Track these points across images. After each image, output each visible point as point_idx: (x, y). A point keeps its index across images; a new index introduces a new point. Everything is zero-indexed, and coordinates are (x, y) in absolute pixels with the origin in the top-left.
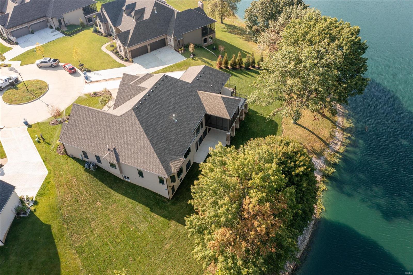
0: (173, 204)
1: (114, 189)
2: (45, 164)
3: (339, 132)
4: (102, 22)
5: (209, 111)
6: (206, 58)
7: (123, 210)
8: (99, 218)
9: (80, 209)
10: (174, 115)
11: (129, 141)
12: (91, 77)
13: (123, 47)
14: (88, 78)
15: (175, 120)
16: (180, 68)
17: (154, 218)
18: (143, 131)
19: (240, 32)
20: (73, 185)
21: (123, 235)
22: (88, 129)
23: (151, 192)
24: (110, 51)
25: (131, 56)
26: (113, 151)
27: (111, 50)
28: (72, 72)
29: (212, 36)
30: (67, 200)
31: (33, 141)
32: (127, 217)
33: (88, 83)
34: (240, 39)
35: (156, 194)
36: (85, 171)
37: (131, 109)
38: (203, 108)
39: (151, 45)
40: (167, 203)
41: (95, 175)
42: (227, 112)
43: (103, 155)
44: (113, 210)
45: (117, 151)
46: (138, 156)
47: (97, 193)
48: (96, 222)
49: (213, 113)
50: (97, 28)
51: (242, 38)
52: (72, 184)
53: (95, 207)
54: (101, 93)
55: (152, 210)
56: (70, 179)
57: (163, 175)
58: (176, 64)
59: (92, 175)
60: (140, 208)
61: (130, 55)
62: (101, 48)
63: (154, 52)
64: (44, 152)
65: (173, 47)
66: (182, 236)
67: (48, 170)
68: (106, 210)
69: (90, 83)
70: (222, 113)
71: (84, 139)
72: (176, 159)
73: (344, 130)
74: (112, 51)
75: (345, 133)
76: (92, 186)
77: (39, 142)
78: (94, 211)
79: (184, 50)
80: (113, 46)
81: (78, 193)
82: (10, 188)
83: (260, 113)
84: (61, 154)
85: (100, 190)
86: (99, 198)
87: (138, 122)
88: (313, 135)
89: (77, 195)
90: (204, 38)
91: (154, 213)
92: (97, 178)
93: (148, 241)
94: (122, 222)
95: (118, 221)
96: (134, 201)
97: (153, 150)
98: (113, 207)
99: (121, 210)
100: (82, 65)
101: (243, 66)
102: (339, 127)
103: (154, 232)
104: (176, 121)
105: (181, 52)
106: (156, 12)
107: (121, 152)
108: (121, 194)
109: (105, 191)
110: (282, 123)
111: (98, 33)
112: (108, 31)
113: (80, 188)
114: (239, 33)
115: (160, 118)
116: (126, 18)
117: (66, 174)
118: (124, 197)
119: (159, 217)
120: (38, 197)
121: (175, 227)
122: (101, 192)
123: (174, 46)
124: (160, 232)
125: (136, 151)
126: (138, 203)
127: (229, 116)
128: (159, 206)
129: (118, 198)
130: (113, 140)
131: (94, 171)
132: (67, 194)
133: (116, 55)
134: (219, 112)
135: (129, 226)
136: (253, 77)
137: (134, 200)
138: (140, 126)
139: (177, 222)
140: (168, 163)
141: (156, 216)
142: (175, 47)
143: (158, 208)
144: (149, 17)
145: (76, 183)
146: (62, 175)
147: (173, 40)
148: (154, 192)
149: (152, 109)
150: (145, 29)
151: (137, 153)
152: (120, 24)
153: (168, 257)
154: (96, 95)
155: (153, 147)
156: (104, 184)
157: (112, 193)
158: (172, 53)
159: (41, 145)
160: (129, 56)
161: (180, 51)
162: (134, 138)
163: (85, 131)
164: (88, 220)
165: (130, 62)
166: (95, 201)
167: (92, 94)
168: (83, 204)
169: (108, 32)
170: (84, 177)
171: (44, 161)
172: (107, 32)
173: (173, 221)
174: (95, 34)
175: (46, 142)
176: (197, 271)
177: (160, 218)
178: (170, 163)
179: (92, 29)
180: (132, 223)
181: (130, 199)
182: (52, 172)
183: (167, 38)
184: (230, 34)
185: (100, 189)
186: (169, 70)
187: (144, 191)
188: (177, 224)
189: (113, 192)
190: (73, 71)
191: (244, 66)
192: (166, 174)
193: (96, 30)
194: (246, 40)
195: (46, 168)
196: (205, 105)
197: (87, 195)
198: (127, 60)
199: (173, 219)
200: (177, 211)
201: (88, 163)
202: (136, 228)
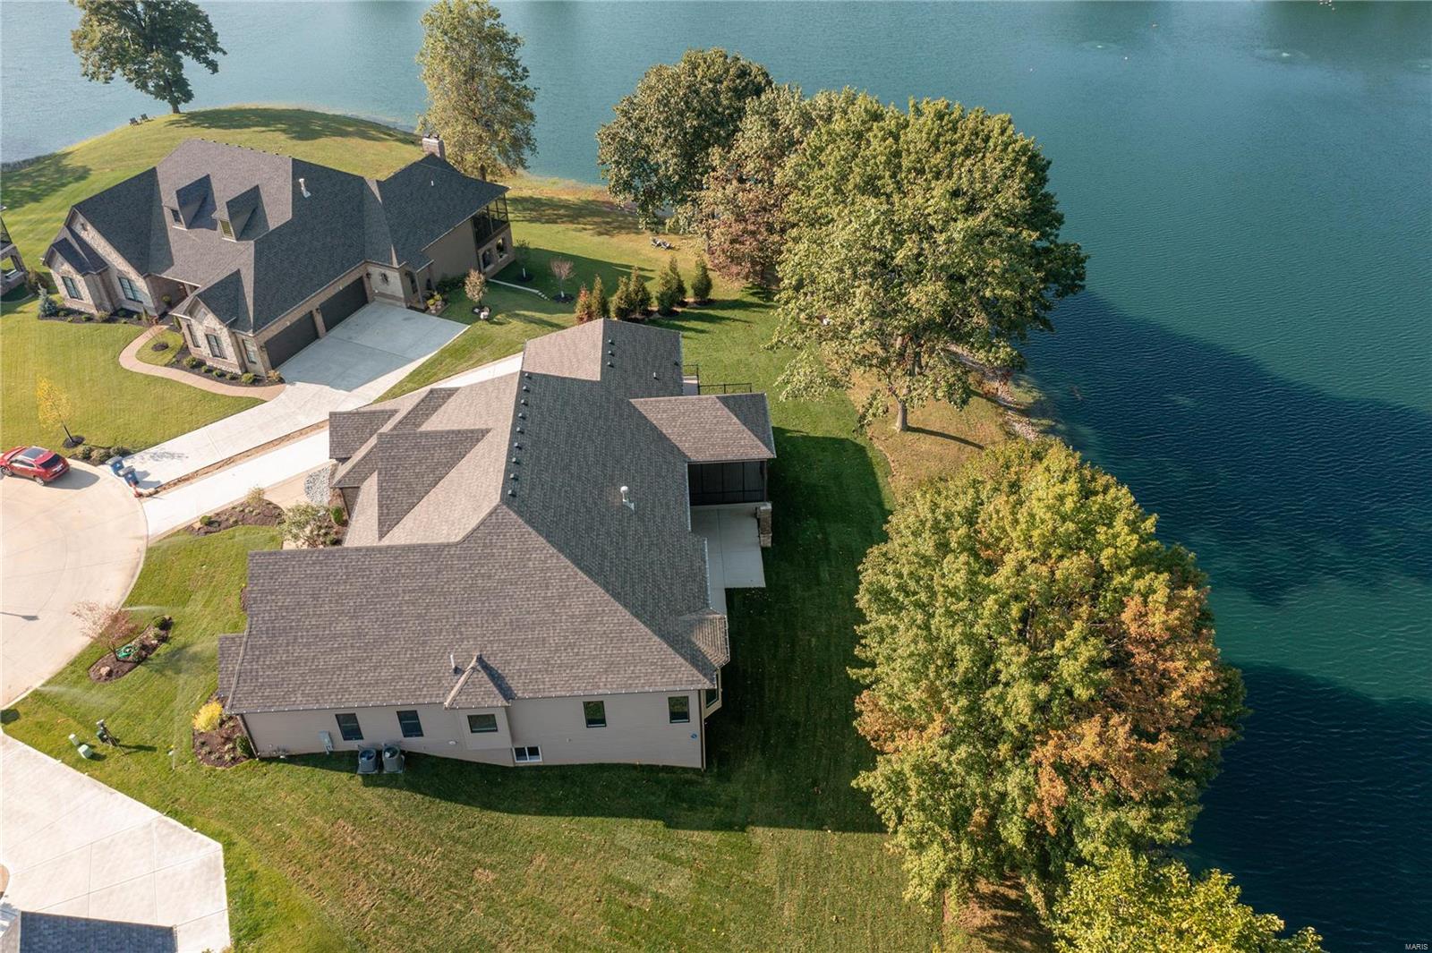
0: (724, 777)
1: (501, 807)
2: (185, 823)
3: (1020, 422)
4: (81, 268)
5: (697, 450)
6: (528, 310)
7: (577, 859)
8: (517, 921)
9: (433, 920)
10: (624, 488)
11: (528, 612)
12: (146, 474)
13: (233, 334)
14: (138, 477)
15: (628, 504)
16: (469, 360)
17: (694, 845)
18: (569, 563)
19: (562, 212)
20: (352, 849)
21: (631, 937)
22: (344, 625)
23: (634, 767)
24: (166, 365)
25: (268, 364)
26: (479, 668)
27: (166, 361)
28: (56, 473)
29: (500, 241)
30: (365, 908)
31: (68, 764)
32: (609, 879)
33: (150, 495)
34: (578, 234)
35: (652, 769)
36: (366, 785)
37: (498, 505)
38: (674, 450)
39: (323, 308)
40: (700, 784)
41: (414, 788)
42: (755, 439)
43: (438, 695)
44: (545, 875)
45: (491, 662)
46: (577, 654)
47: (457, 841)
48: (515, 937)
49: (712, 455)
50: (54, 297)
51: (585, 229)
52: (347, 848)
53: (477, 891)
54: (231, 515)
55: (671, 823)
56: (327, 835)
57: (692, 683)
58: (443, 351)
59: (400, 788)
60: (631, 832)
61: (266, 357)
62: (118, 365)
63: (338, 331)
64: (145, 782)
65: (398, 299)
66: (811, 863)
67: (215, 836)
68: (524, 886)
69: (157, 492)
70: (742, 446)
71: (340, 669)
72: (701, 621)
73: (1026, 412)
74: (175, 364)
75: (1034, 421)
76: (423, 825)
77: (94, 757)
78: (483, 905)
79: (443, 300)
80: (167, 347)
81: (390, 868)
82: (159, 941)
83: (791, 428)
84: (224, 763)
85: (460, 828)
86: (474, 855)
87: (541, 538)
88: (970, 448)
89: (389, 875)
90: (481, 252)
91: (684, 829)
92: (426, 794)
93: (722, 923)
94: (600, 901)
95: (585, 903)
96: (597, 820)
97: (628, 615)
98: (540, 866)
99: (574, 864)
100: (77, 442)
101: (655, 307)
102: (1010, 408)
103: (723, 885)
104: (632, 506)
105: (436, 310)
106: (306, 194)
107: (508, 663)
108: (535, 814)
109: (478, 827)
110: (871, 439)
111: (66, 315)
112: (110, 300)
113: (383, 849)
114: (565, 216)
115: (589, 511)
116: (188, 238)
117: (300, 822)
118: (554, 820)
119: (707, 834)
120: (244, 943)
121: (776, 845)
122: (464, 834)
123: (402, 296)
124: (742, 880)
125: (566, 638)
126: (614, 819)
127: (765, 449)
128: (683, 800)
129: (534, 831)
130: (461, 633)
131: (400, 772)
132: (351, 887)
133: (199, 375)
134: (728, 446)
135: (631, 901)
136: (702, 332)
137: (595, 816)
138: (553, 550)
139: (770, 825)
140: (689, 641)
141: (697, 836)
142: (407, 300)
143: (684, 809)
144: (289, 216)
145: (359, 838)
146: (288, 830)
147: (397, 274)
148: (641, 766)
149: (553, 488)
150: (293, 258)
151: (572, 646)
152: (169, 262)
153: (813, 941)
154: (216, 525)
155: (625, 606)
156: (459, 806)
157: (506, 822)
158: (405, 319)
159: (110, 765)
160: (260, 363)
161: (431, 308)
162: (544, 598)
163: (334, 637)
164: (483, 941)
165: (272, 383)
166: (465, 874)
167: (198, 525)
168: (432, 898)
169: (113, 304)
170: (377, 805)
171: (174, 814)
172: (107, 304)
173: (759, 830)
174: (57, 324)
175: (129, 747)
176: (924, 942)
177: (713, 838)
178: (694, 639)
179: (34, 307)
180: (635, 890)
181: (577, 818)
182: (235, 837)
183: (368, 275)
184: (537, 225)
185: (457, 824)
186: (435, 374)
187: (606, 774)
188: (776, 831)
189: (507, 819)
190: (59, 468)
191: (655, 309)
192: (701, 677)
193: (54, 308)
194: (600, 234)
195: (198, 834)
196: (674, 439)
197: (423, 863)
198: (256, 381)
199: (753, 823)
200: (748, 794)
201: (365, 753)
202: (657, 897)
